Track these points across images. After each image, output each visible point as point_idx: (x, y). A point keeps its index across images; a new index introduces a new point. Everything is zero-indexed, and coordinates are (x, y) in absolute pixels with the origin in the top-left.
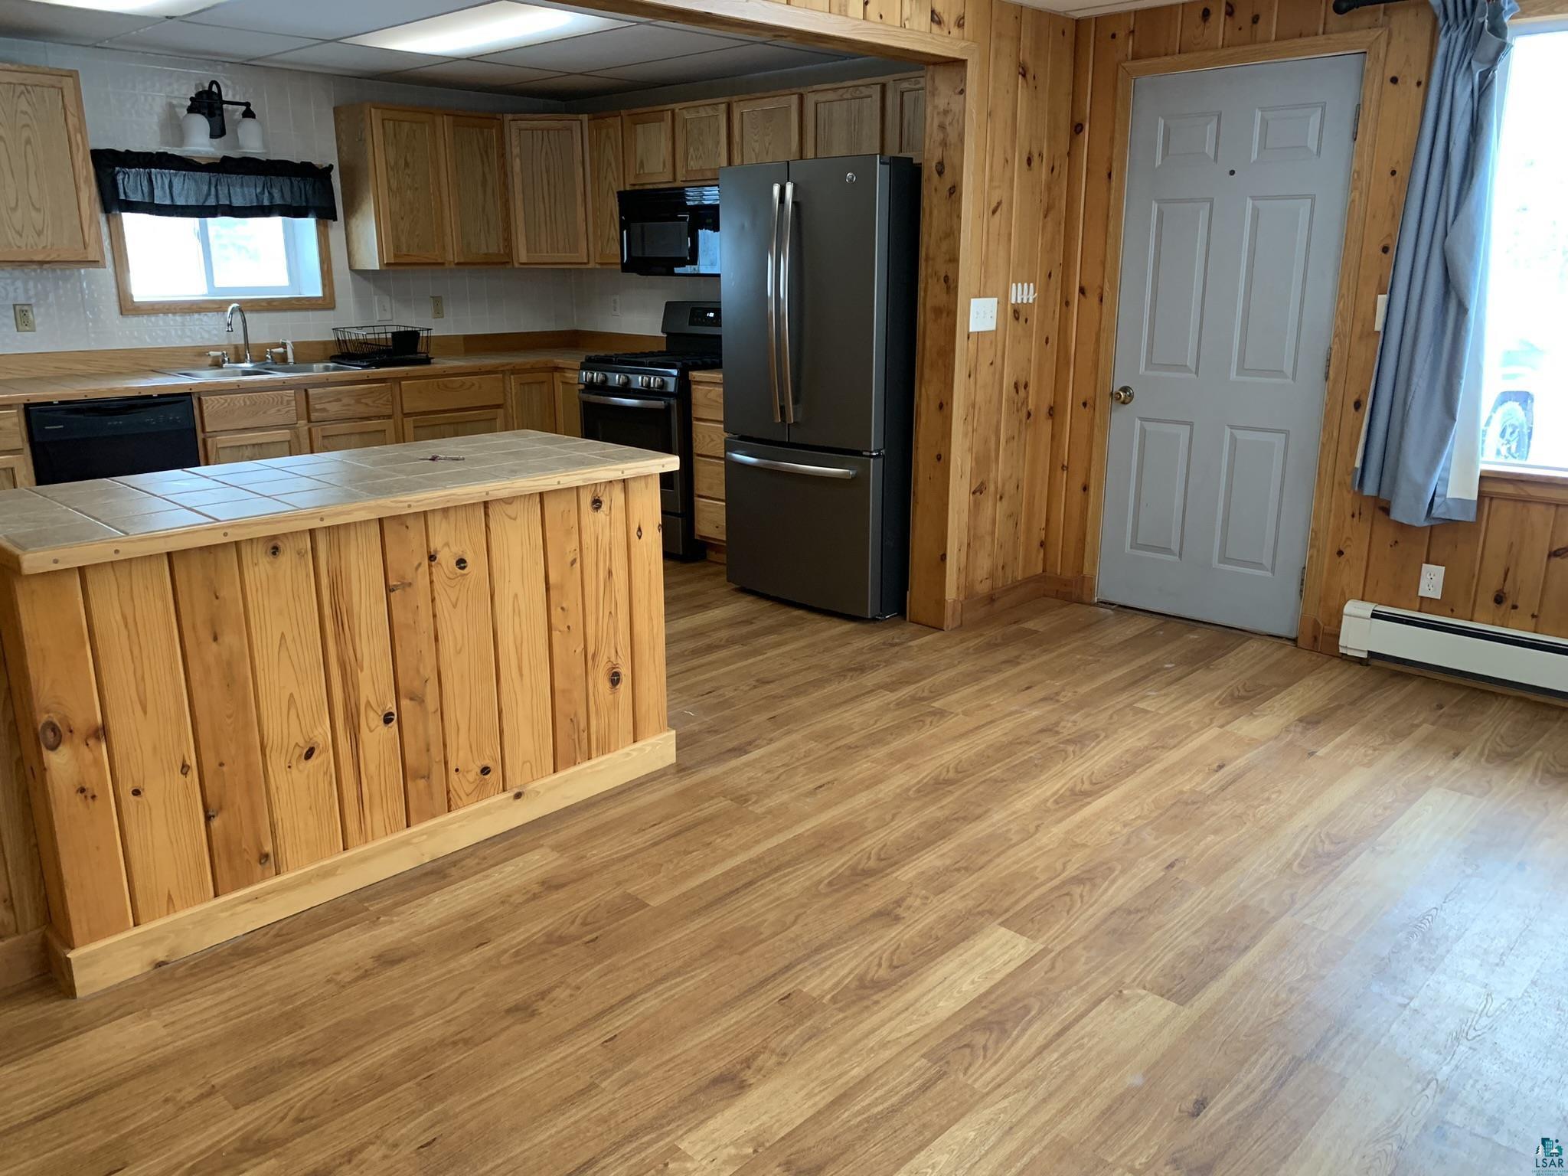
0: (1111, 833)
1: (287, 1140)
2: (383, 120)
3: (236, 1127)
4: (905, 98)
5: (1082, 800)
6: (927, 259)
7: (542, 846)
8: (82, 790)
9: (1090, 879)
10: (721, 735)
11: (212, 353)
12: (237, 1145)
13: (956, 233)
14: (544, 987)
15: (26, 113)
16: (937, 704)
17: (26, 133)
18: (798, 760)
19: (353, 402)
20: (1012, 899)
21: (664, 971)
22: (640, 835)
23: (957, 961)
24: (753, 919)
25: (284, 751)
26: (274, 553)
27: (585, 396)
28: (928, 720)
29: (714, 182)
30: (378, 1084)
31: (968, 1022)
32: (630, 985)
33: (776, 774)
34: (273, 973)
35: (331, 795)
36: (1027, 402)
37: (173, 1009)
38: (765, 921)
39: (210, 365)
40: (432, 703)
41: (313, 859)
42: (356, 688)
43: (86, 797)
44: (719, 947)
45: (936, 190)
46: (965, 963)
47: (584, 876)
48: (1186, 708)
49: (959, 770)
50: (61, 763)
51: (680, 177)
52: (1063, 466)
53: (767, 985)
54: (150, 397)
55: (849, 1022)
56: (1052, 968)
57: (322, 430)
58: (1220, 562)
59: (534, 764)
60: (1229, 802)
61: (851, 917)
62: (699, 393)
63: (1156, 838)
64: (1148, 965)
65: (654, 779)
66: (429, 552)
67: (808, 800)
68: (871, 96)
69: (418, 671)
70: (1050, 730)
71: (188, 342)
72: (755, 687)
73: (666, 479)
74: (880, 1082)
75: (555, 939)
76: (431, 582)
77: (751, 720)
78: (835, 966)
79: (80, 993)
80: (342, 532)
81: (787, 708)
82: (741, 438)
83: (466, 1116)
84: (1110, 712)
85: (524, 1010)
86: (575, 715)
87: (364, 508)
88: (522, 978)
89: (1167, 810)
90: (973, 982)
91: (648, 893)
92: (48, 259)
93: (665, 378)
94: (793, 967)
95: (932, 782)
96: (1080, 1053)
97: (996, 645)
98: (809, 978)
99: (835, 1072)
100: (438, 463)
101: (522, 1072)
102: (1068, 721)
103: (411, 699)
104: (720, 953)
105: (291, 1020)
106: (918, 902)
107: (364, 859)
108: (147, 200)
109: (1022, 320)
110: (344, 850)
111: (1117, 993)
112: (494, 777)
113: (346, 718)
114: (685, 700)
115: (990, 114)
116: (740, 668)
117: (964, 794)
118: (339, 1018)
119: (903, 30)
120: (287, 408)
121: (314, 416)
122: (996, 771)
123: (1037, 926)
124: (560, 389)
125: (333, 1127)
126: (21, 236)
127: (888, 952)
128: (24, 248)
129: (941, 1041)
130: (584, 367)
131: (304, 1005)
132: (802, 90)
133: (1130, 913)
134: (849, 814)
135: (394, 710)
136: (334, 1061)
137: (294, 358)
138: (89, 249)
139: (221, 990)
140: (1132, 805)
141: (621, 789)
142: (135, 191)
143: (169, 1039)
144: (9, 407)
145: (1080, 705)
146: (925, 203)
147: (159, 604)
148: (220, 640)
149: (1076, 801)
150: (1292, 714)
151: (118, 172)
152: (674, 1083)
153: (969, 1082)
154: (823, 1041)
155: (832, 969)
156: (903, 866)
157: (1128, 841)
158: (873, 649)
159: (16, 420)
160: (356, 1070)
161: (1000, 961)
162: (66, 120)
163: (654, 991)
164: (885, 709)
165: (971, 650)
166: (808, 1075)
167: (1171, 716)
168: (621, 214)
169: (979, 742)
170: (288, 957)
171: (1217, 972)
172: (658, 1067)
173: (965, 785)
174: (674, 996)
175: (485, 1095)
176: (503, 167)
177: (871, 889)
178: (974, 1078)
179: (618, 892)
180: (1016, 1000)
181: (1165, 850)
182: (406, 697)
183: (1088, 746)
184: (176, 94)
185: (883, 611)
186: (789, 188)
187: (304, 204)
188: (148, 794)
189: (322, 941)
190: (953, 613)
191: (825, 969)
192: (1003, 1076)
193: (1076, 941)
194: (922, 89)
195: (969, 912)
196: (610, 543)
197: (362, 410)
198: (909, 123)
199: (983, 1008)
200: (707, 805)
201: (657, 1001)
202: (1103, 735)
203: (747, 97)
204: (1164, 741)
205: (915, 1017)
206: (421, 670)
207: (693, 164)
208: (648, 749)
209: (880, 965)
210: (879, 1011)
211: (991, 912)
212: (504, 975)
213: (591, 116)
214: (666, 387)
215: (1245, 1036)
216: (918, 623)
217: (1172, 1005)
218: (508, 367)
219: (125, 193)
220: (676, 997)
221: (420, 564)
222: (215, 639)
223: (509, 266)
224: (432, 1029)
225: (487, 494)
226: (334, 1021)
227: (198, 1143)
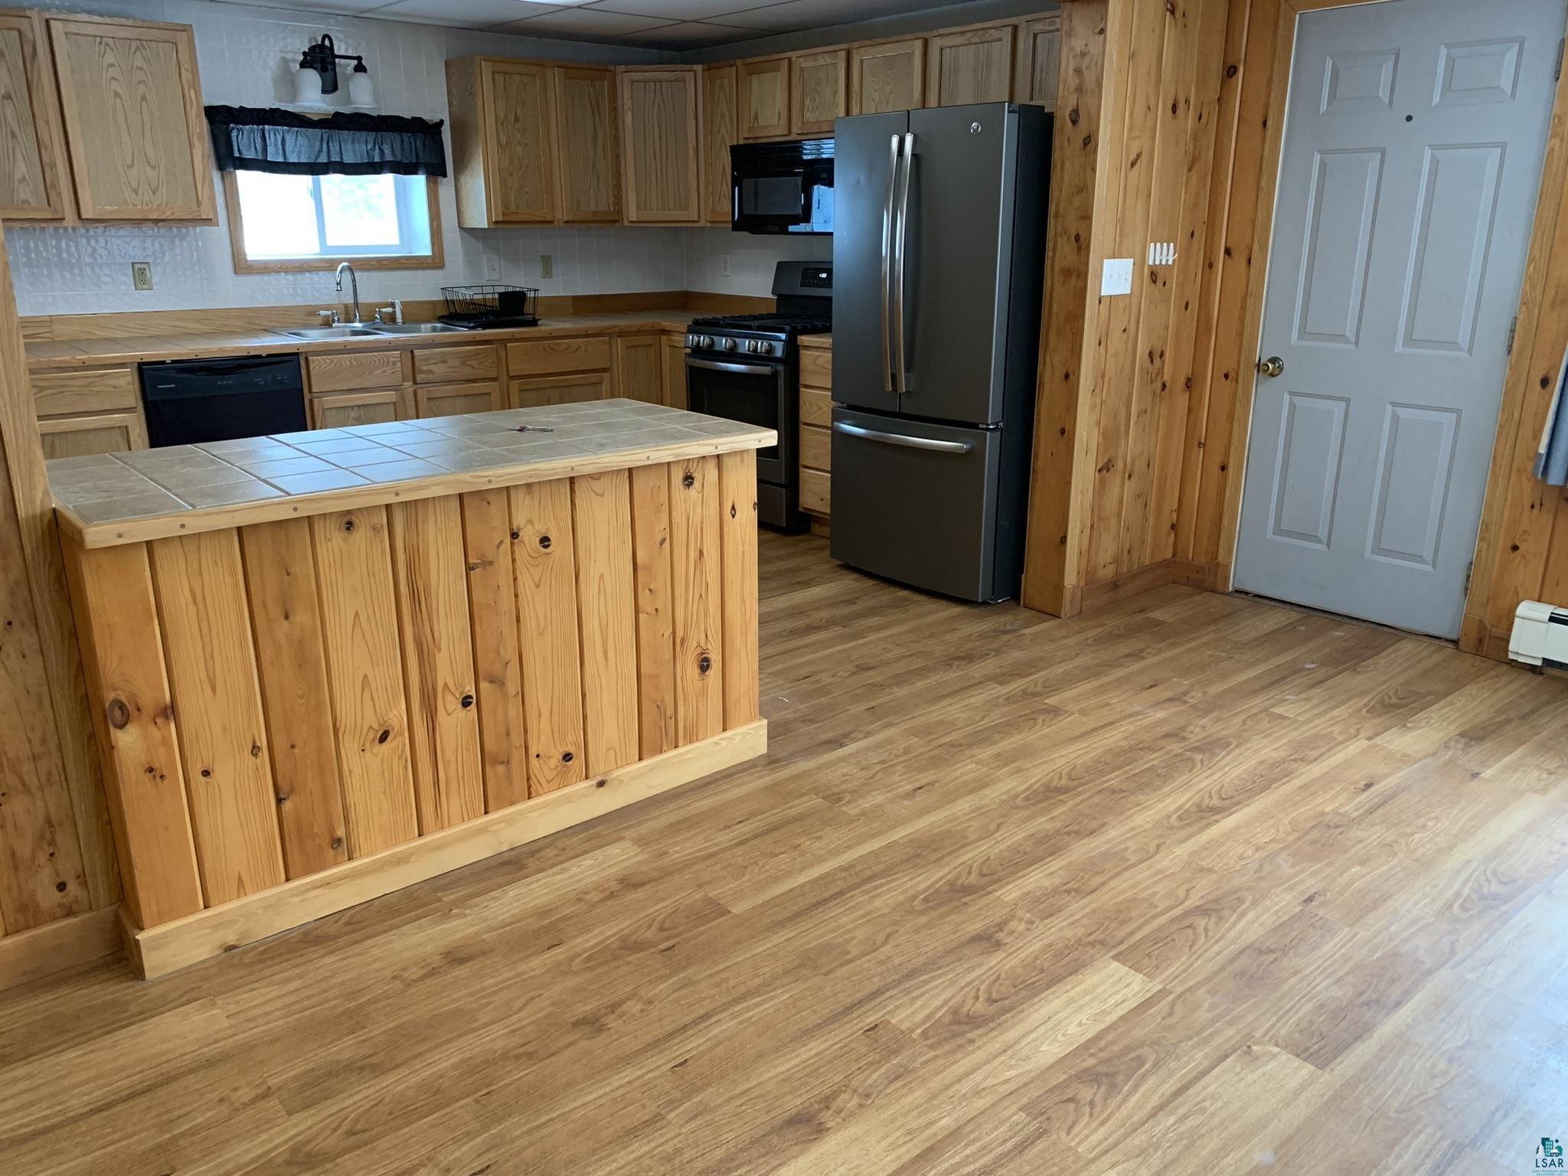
0: (1241, 858)
1: (338, 1155)
2: (493, 73)
3: (287, 1136)
4: (1038, 41)
5: (1209, 818)
6: (1056, 216)
7: (623, 838)
8: (151, 770)
9: (1217, 911)
10: (816, 726)
11: (322, 313)
12: (287, 1156)
13: (1090, 187)
14: (614, 999)
15: (140, 69)
16: (1051, 701)
17: (142, 89)
18: (897, 756)
19: (458, 364)
20: (1128, 928)
21: (743, 989)
22: (726, 832)
23: (1065, 997)
24: (841, 935)
25: (358, 734)
26: (348, 529)
27: (692, 361)
28: (1041, 718)
29: (830, 134)
30: (436, 1097)
31: (1072, 1072)
32: (705, 1003)
33: (872, 772)
34: (340, 964)
35: (406, 780)
36: (1163, 374)
37: (238, 998)
38: (854, 938)
39: (321, 325)
40: (512, 687)
41: (387, 845)
42: (433, 669)
43: (154, 776)
44: (802, 965)
45: (1069, 140)
46: (1072, 1001)
47: (666, 873)
48: (1329, 716)
49: (1073, 777)
50: (128, 742)
51: (795, 130)
52: (1200, 443)
53: (852, 1012)
54: (260, 356)
55: (940, 1062)
56: (1171, 1013)
57: (428, 392)
58: (1372, 553)
59: (618, 750)
60: (1377, 828)
61: (947, 940)
62: (807, 358)
63: (1293, 866)
64: (1281, 1017)
65: (744, 770)
66: (511, 529)
67: (905, 802)
68: (1000, 40)
69: (498, 653)
70: (1176, 735)
71: (299, 302)
72: (854, 673)
73: (762, 453)
74: (972, 1137)
75: (630, 945)
76: (514, 560)
77: (847, 710)
78: (927, 996)
79: (149, 975)
80: (420, 506)
81: (887, 698)
82: (849, 407)
83: (523, 1142)
84: (1244, 717)
85: (592, 1024)
86: (662, 701)
87: (442, 483)
88: (593, 987)
89: (1307, 833)
90: (1080, 1024)
91: (730, 898)
92: (162, 217)
93: (773, 343)
94: (883, 993)
95: (1043, 789)
96: (1200, 1119)
97: (1118, 636)
98: (898, 1007)
99: (922, 1121)
100: (526, 434)
101: (585, 1095)
102: (1196, 725)
103: (491, 682)
104: (803, 972)
105: (353, 1018)
106: (1022, 927)
107: (438, 847)
108: (260, 158)
109: (1160, 282)
110: (419, 836)
111: (1245, 1048)
112: (577, 763)
113: (422, 700)
114: (780, 685)
115: (1132, 57)
116: (839, 652)
117: (1077, 805)
118: (401, 1020)
120: (392, 370)
121: (420, 377)
122: (1114, 780)
123: (1154, 963)
124: (666, 352)
125: (383, 1144)
126: (137, 194)
127: (987, 982)
128: (139, 207)
129: (1042, 1091)
130: (691, 331)
131: (368, 1003)
132: (926, 35)
133: (1261, 952)
134: (951, 821)
135: (473, 694)
136: (393, 1069)
137: (403, 318)
138: (203, 207)
139: (287, 981)
140: (1266, 826)
141: (708, 780)
142: (249, 148)
143: (231, 1031)
144: (123, 365)
145: (1209, 707)
146: (1056, 156)
147: (229, 580)
148: (292, 618)
149: (1202, 818)
150: (1452, 728)
151: (233, 129)
152: (746, 1120)
153: (1073, 1144)
154: (911, 1082)
155: (924, 998)
156: (1008, 883)
157: (1261, 867)
158: (982, 636)
159: (130, 379)
160: (414, 1080)
161: (1113, 1001)
162: (180, 75)
163: (731, 1011)
164: (993, 704)
165: (1090, 641)
166: (893, 1121)
167: (1311, 724)
168: (733, 170)
169: (1096, 745)
170: (357, 949)
171: (1362, 1032)
172: (729, 1100)
173: (1080, 793)
174: (751, 1018)
175: (544, 1119)
176: (614, 121)
177: (971, 909)
178: (1077, 1139)
179: (698, 896)
180: (1129, 1049)
181: (1302, 880)
182: (485, 679)
183: (1218, 755)
184: (290, 48)
185: (995, 593)
186: (909, 140)
187: (415, 161)
188: (217, 775)
189: (392, 933)
190: (1072, 599)
191: (917, 998)
192: (1111, 1140)
193: (1199, 983)
194: (1058, 30)
195: (1079, 941)
196: (702, 523)
197: (468, 372)
198: (1042, 69)
199: (1091, 1055)
200: (797, 802)
201: (733, 1023)
202: (1235, 743)
203: (867, 42)
204: (1304, 751)
205: (1013, 1062)
206: (502, 652)
207: (809, 116)
208: (738, 738)
209: (977, 998)
210: (973, 1051)
211: (1103, 943)
212: (573, 982)
213: (706, 66)
214: (774, 353)
215: (1396, 1112)
216: (1033, 610)
217: (1309, 1068)
218: (614, 330)
219: (239, 150)
220: (754, 1019)
221: (501, 542)
222: (287, 617)
223: (617, 225)
224: (495, 1039)
225: (573, 469)
226: (398, 1022)
227: (247, 1151)
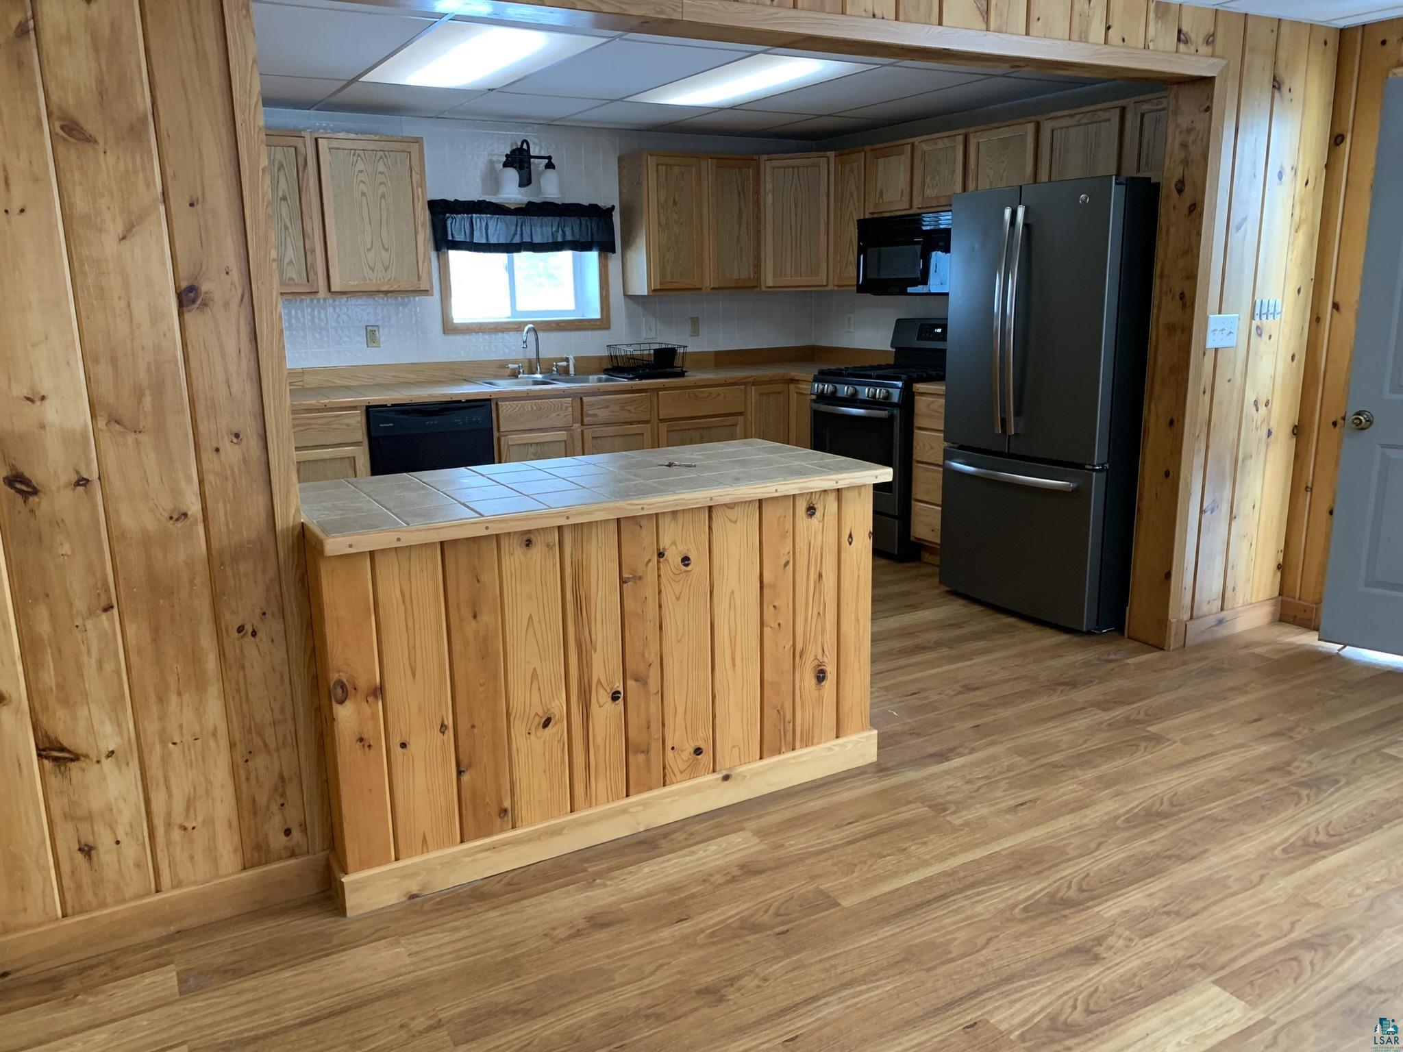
0: (1350, 895)
2: (657, 165)
4: (1145, 120)
5: (1316, 853)
6: (1162, 276)
7: (743, 829)
8: (361, 740)
9: (1324, 946)
10: (923, 739)
11: (511, 366)
13: (1195, 251)
14: (733, 973)
15: (383, 173)
16: (1153, 729)
17: (382, 189)
18: (1000, 773)
19: (618, 408)
20: (1230, 955)
21: (849, 976)
22: (836, 831)
23: (1163, 1016)
24: (944, 935)
25: (525, 719)
26: (528, 545)
27: (816, 406)
28: (1142, 745)
29: (948, 207)
32: (815, 985)
33: (975, 786)
35: (563, 762)
36: (1268, 421)
37: (417, 940)
38: (956, 939)
39: (509, 376)
40: (654, 685)
41: (544, 818)
42: (590, 667)
43: (363, 746)
44: (906, 960)
45: (1174, 208)
46: (1171, 1020)
47: (780, 865)
49: (1175, 803)
50: (346, 715)
51: (916, 204)
52: (1307, 487)
53: (953, 1008)
54: (460, 402)
56: (1275, 1042)
57: (592, 432)
59: (742, 749)
61: (1046, 949)
62: (921, 404)
65: (854, 776)
66: (658, 549)
67: (1007, 816)
68: (1108, 120)
69: (643, 655)
70: (1281, 769)
72: (960, 693)
73: (878, 488)
75: (749, 926)
76: (659, 576)
77: (953, 727)
78: (1026, 1000)
79: (350, 913)
80: (585, 530)
81: (991, 718)
82: (959, 447)
84: (1353, 755)
85: (714, 994)
86: (782, 704)
87: (604, 509)
88: (714, 961)
90: (1179, 1044)
91: (841, 892)
92: (391, 289)
93: (890, 390)
94: (982, 994)
95: (1143, 813)
98: (996, 1008)
100: (673, 469)
102: (1302, 761)
103: (636, 680)
104: (907, 967)
105: (510, 967)
106: (1121, 943)
107: (587, 822)
108: (468, 240)
109: (1265, 336)
110: (571, 812)
112: (706, 758)
113: (580, 692)
114: (890, 700)
116: (946, 671)
117: (1178, 830)
118: (549, 973)
119: (1146, 52)
120: (564, 413)
121: (586, 420)
122: (1216, 808)
123: (1257, 992)
124: (794, 396)
126: (373, 271)
127: (1085, 994)
128: (374, 282)
130: (816, 380)
131: (522, 955)
132: (1039, 118)
133: (1370, 992)
134: (1052, 837)
135: (621, 690)
136: (542, 1015)
137: (575, 371)
138: (422, 280)
139: (457, 929)
140: (1377, 865)
142: (459, 234)
143: (411, 968)
144: (354, 408)
145: (1317, 744)
146: (1162, 221)
147: (431, 585)
148: (478, 618)
149: (1309, 853)
151: (448, 218)
155: (1022, 1002)
156: (1107, 900)
157: (1371, 907)
158: (1086, 664)
159: (359, 418)
160: (559, 1027)
161: (1213, 1025)
162: (411, 177)
163: (838, 996)
164: (1096, 729)
165: (1193, 674)
168: (860, 240)
169: (1198, 774)
170: (515, 907)
173: (1181, 819)
174: (857, 1003)
176: (757, 203)
177: (1071, 922)
179: (811, 887)
182: (632, 677)
183: (1325, 791)
184: (496, 152)
185: (1100, 623)
186: (1021, 211)
187: (590, 240)
188: (412, 747)
190: (1175, 634)
191: (1016, 1001)
193: (1304, 1016)
194: (1165, 109)
195: (1179, 962)
196: (822, 548)
197: (625, 416)
198: (1149, 144)
200: (904, 809)
201: (840, 1006)
202: (1343, 781)
203: (985, 127)
206: (646, 655)
207: (929, 193)
208: (850, 746)
209: (1074, 1007)
211: (1203, 967)
212: (697, 954)
213: (838, 152)
214: (891, 399)
216: (1136, 640)
218: (750, 380)
219: (452, 235)
220: (859, 1005)
221: (650, 560)
222: (475, 617)
223: (756, 290)
224: (629, 998)
225: (711, 499)
226: (547, 975)
